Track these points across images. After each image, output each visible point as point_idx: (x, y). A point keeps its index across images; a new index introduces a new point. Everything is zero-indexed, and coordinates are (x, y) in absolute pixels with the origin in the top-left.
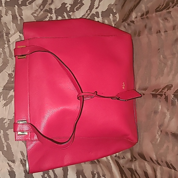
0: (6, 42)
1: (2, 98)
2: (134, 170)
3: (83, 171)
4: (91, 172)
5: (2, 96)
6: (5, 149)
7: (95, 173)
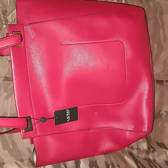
0: (4, 22)
1: (2, 90)
2: (152, 160)
3: (97, 163)
4: (105, 163)
5: (2, 88)
6: (11, 147)
7: (109, 163)
